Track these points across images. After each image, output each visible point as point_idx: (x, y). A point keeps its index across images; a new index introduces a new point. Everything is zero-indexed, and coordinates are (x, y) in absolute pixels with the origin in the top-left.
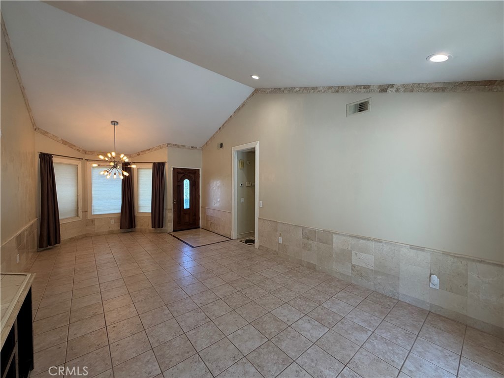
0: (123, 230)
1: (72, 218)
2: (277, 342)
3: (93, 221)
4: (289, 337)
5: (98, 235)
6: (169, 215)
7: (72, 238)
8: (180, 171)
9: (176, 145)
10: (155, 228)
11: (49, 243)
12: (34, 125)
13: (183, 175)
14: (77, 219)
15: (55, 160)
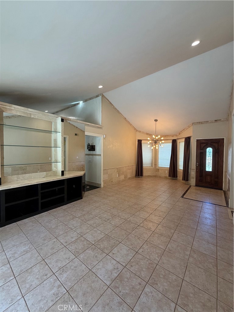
0: (170, 177)
1: (149, 167)
2: (92, 248)
3: (158, 170)
4: (96, 254)
5: (160, 177)
6: (193, 173)
7: (149, 176)
8: (203, 141)
9: (199, 122)
10: (185, 180)
11: (138, 175)
12: (135, 129)
13: (206, 144)
14: (152, 168)
15: (142, 142)
